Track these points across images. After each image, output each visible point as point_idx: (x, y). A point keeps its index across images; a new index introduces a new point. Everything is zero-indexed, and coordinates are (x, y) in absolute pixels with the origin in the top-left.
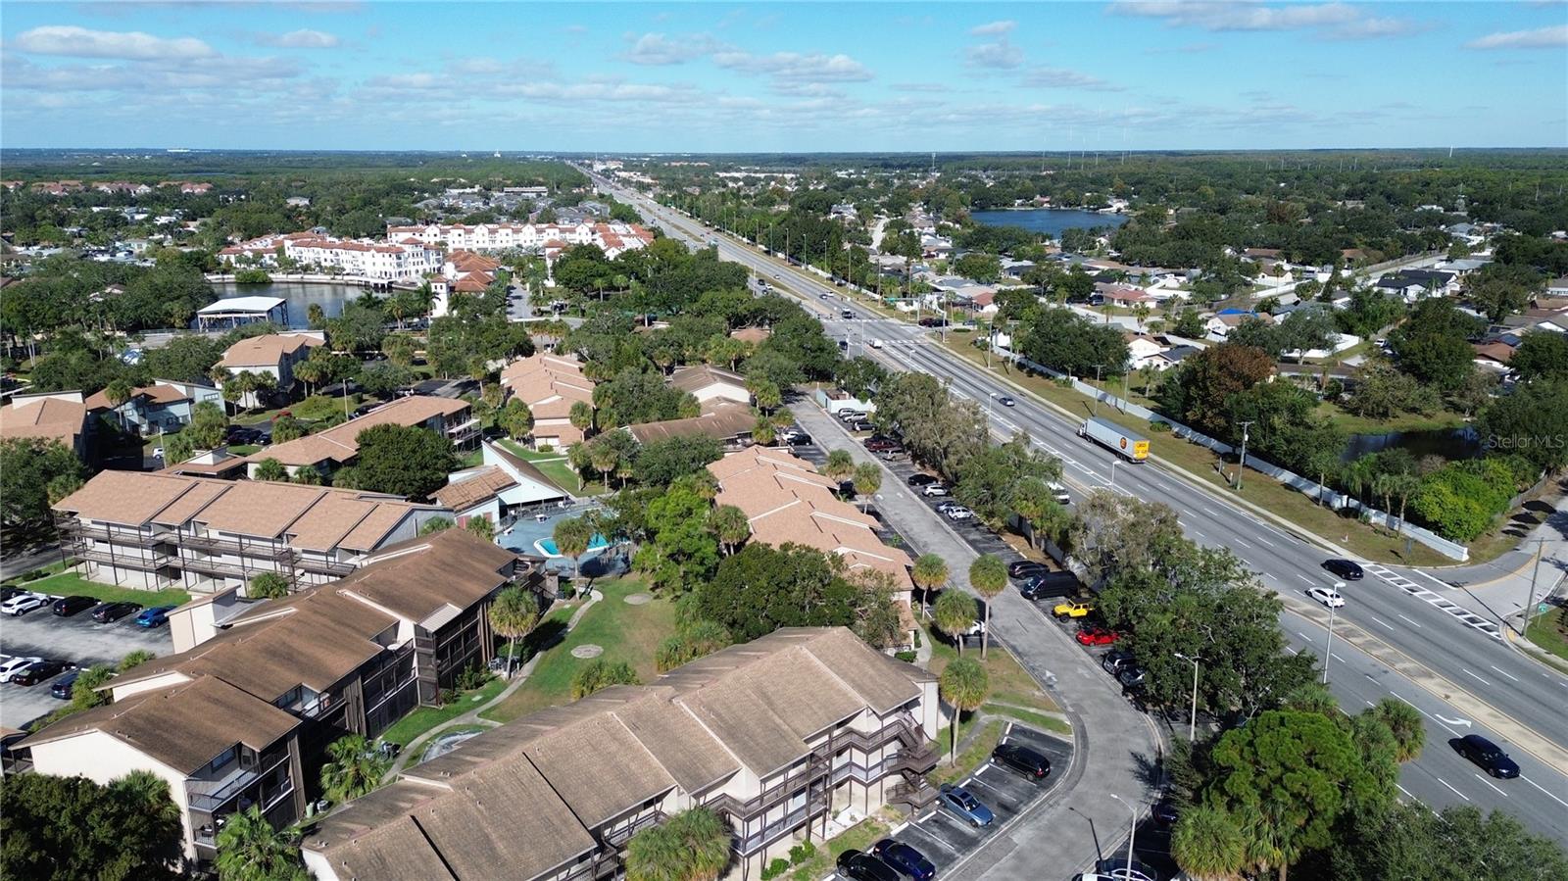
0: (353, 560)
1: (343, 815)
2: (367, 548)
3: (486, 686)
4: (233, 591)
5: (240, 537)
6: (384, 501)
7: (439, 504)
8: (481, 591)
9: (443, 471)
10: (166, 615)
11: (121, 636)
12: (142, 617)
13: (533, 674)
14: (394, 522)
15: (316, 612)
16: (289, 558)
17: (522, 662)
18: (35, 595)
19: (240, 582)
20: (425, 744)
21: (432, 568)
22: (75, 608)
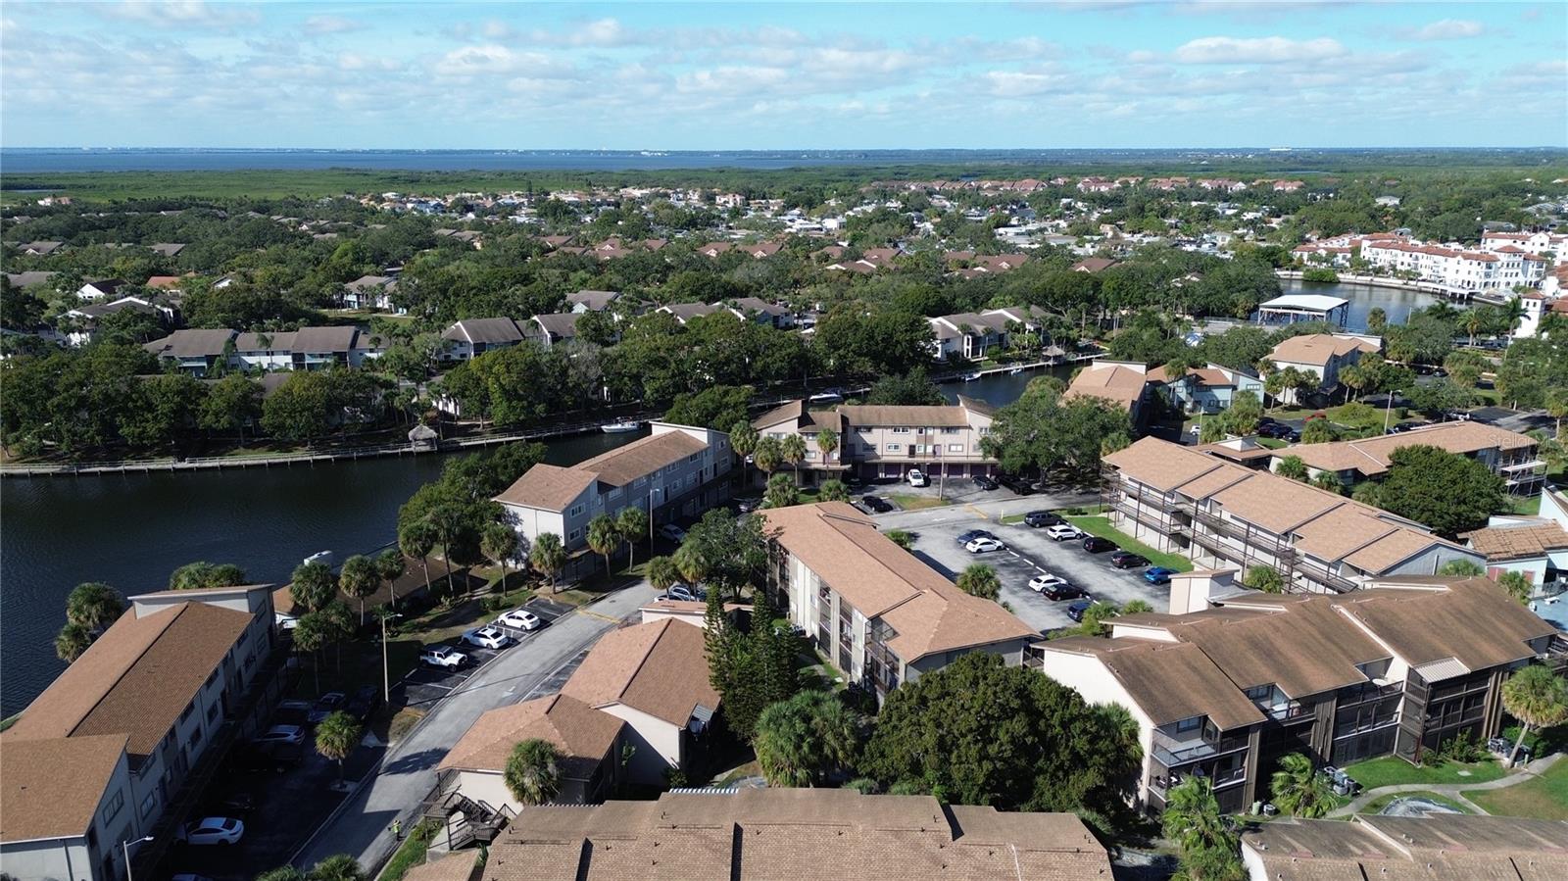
0: (1355, 579)
1: (1288, 828)
2: (1374, 570)
3: (1478, 764)
4: (1231, 574)
5: (1249, 525)
6: (1405, 527)
7: (1470, 546)
8: (1499, 657)
9: (1484, 512)
10: (1170, 577)
11: (1129, 583)
12: (1149, 572)
13: (1545, 774)
14: (1411, 552)
15: (1305, 619)
16: (1290, 557)
17: (1532, 755)
18: (1073, 528)
19: (1239, 567)
20: (1390, 796)
21: (1444, 613)
22: (1099, 547)
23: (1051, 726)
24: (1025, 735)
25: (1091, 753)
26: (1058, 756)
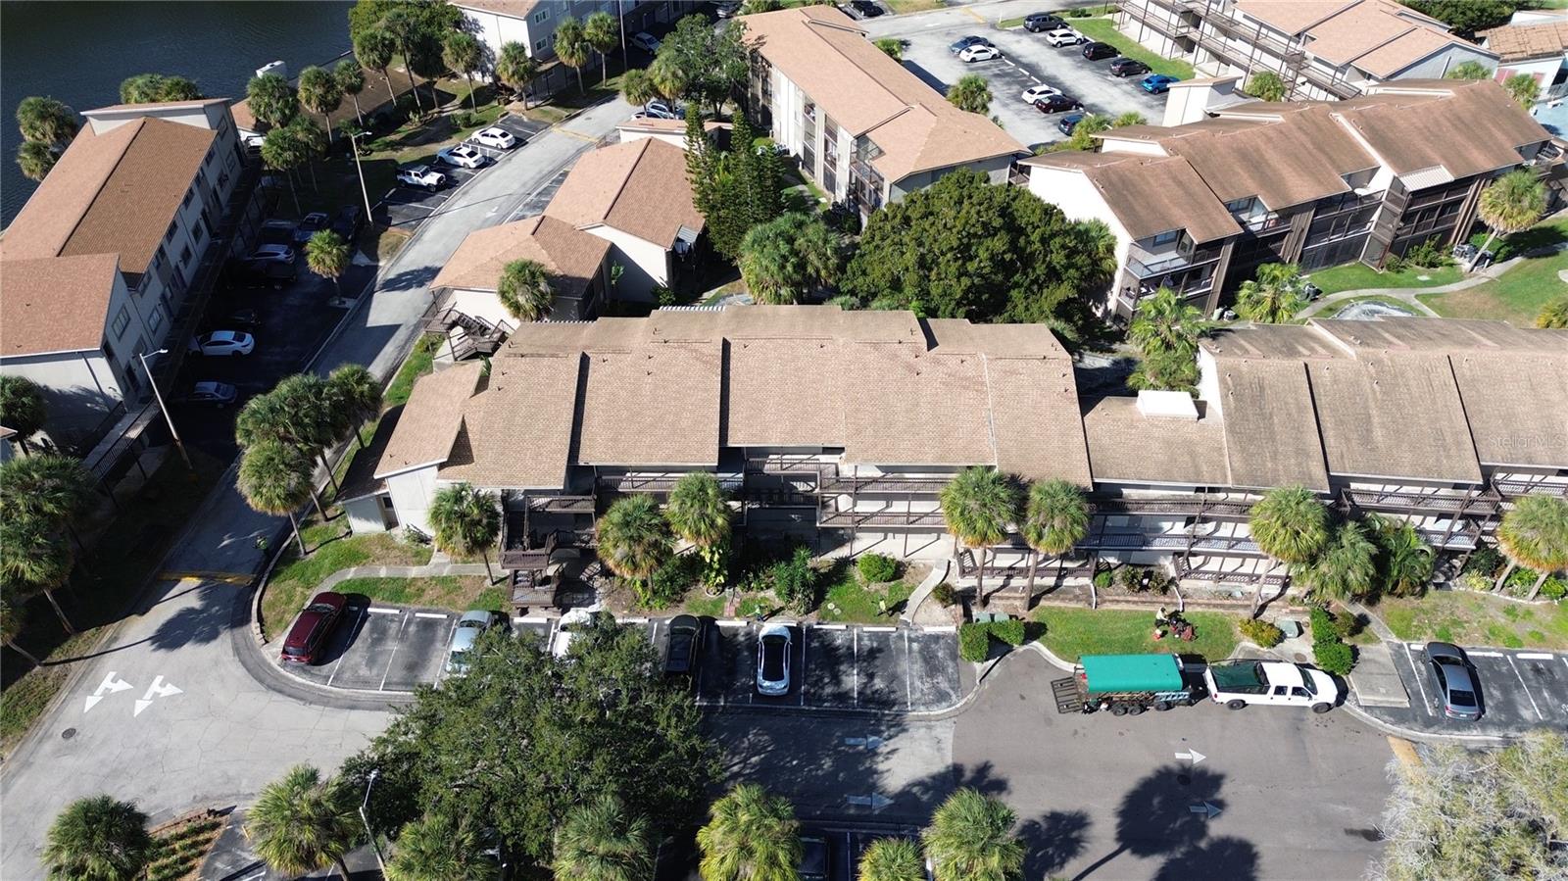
0: (1362, 85)
1: (1245, 333)
2: (1381, 75)
3: (1439, 269)
4: (1233, 81)
5: (1261, 25)
6: (1424, 26)
7: (1485, 45)
8: (1486, 164)
9: (1511, 6)
10: (1168, 86)
11: (1126, 93)
12: (1148, 81)
13: (1500, 277)
14: (1424, 54)
15: (1300, 128)
16: (1297, 61)
17: (1493, 259)
18: (1075, 32)
19: (1242, 73)
20: (1347, 301)
21: (1441, 119)
22: (1099, 53)
23: (1029, 243)
24: (1004, 252)
25: (1067, 268)
26: (1034, 269)
